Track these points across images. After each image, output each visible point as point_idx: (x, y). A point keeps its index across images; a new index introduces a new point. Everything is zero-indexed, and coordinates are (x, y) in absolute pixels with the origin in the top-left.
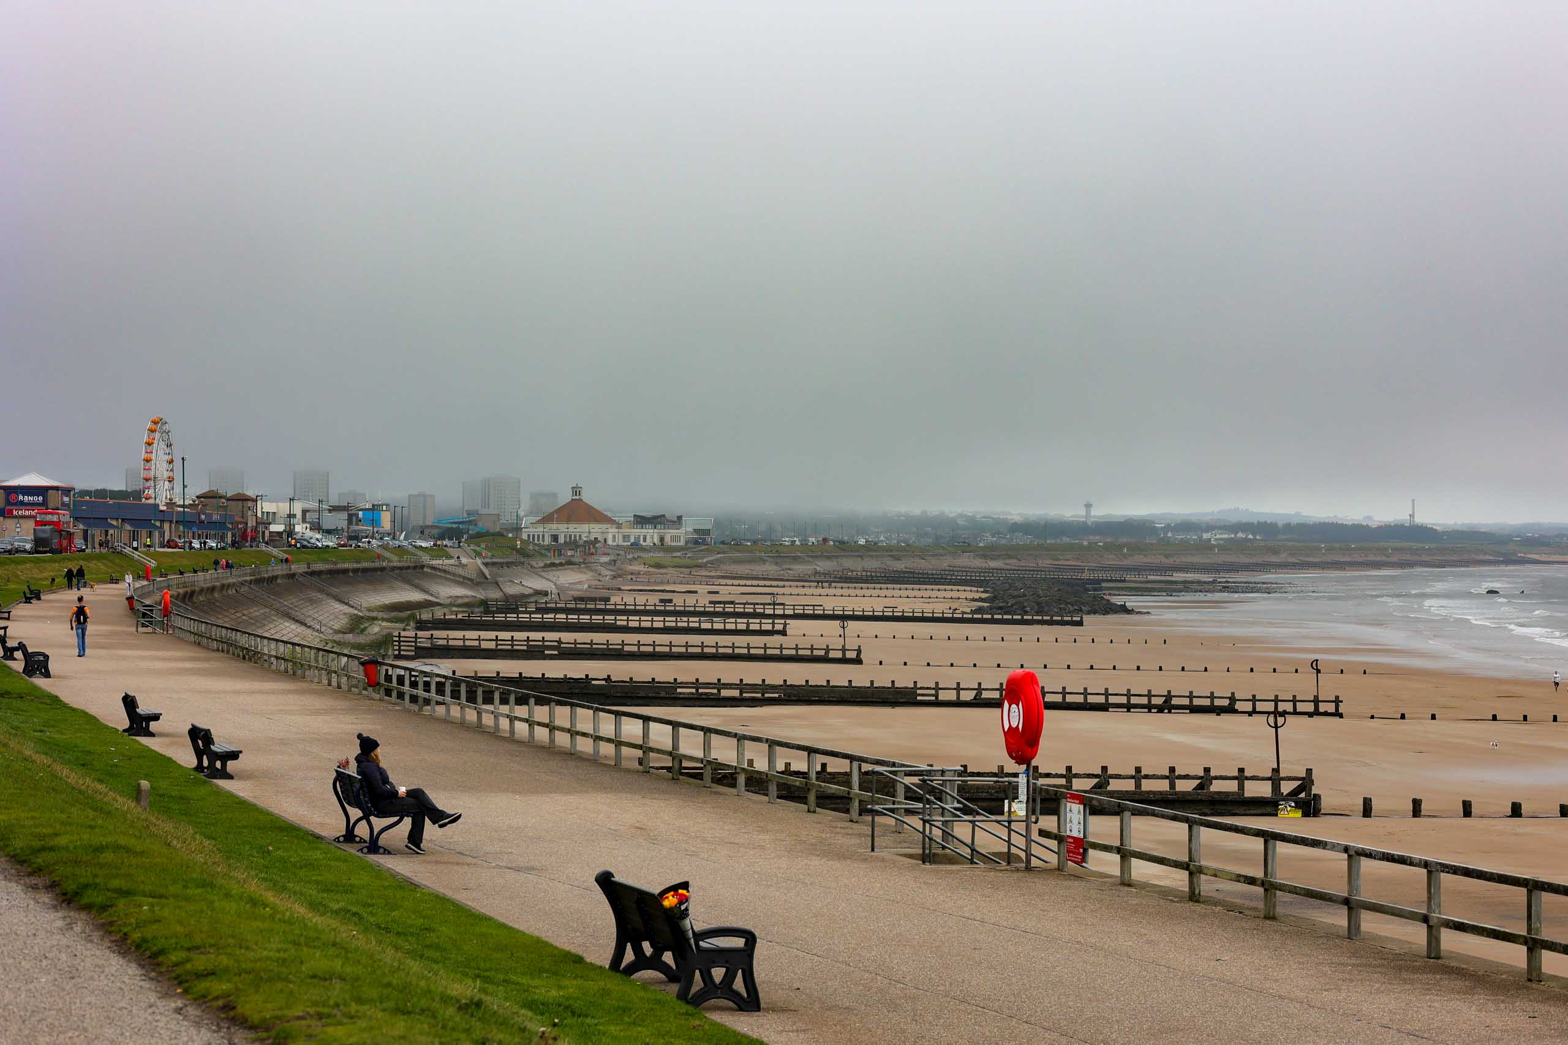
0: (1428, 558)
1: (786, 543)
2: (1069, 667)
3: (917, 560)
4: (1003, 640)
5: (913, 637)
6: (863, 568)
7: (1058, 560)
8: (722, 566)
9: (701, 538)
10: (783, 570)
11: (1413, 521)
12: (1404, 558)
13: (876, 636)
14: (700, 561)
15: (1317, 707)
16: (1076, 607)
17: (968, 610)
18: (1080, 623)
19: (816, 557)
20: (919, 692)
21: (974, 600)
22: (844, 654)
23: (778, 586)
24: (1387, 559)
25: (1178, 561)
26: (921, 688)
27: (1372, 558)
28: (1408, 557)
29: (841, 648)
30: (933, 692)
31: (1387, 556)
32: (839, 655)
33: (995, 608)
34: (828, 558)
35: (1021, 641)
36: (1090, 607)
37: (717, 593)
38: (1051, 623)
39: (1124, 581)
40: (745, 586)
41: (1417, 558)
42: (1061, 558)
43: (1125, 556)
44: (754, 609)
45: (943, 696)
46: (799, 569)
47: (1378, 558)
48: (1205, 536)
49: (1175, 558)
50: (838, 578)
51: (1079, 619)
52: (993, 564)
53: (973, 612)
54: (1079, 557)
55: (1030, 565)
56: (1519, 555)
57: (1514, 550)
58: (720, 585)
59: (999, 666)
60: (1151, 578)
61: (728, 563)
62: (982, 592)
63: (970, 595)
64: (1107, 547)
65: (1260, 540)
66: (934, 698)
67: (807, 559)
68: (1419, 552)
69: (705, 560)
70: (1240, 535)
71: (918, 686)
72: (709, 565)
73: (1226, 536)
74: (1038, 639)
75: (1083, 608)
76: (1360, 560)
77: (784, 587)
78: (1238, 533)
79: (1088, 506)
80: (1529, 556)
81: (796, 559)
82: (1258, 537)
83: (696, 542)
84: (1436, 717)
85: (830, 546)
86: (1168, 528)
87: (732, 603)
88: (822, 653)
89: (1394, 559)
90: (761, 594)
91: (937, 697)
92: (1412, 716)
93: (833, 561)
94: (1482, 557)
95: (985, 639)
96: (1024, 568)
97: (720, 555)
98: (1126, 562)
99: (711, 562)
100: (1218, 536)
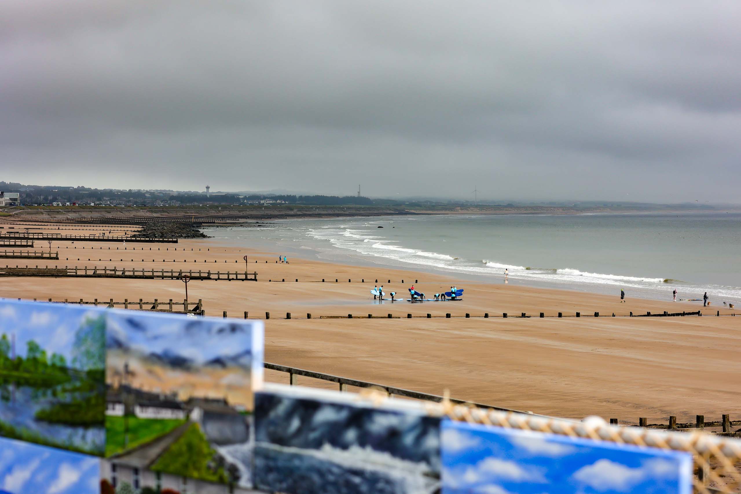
0: (363, 212)
1: (55, 205)
2: (153, 261)
3: (118, 213)
4: (134, 249)
5: (92, 248)
6: (91, 216)
7: (188, 213)
8: (21, 216)
9: (13, 203)
10: (52, 218)
11: (360, 195)
12: (352, 212)
13: (75, 248)
14: (11, 213)
15: (246, 277)
16: (179, 235)
17: (129, 236)
18: (176, 242)
19: (69, 211)
20: (68, 271)
21: (134, 231)
22: (50, 255)
23: (44, 225)
24: (344, 212)
25: (245, 213)
26: (69, 269)
27: (337, 212)
28: (354, 212)
29: (49, 252)
30: (75, 271)
31: (344, 211)
32: (48, 256)
33: (142, 235)
34: (74, 212)
35: (142, 249)
36: (187, 234)
37: (13, 228)
38: (163, 242)
39: (214, 223)
40: (29, 225)
41: (358, 212)
42: (188, 212)
43: (219, 211)
44: (24, 235)
45: (79, 273)
46: (60, 217)
47: (340, 212)
48: (262, 202)
49: (243, 212)
50: (77, 221)
51: (176, 240)
52: (155, 215)
53: (131, 237)
54: (198, 212)
55: (173, 215)
56: (406, 211)
57: (404, 208)
58: (17, 224)
59: (122, 260)
60: (228, 221)
61: (25, 215)
62: (142, 228)
63: (133, 229)
64: (212, 207)
65: (288, 204)
66: (75, 274)
67: (64, 212)
68: (359, 210)
69: (14, 213)
70: (278, 201)
71: (68, 268)
72: (15, 215)
73: (271, 202)
74: (150, 248)
75: (183, 235)
76: (331, 213)
77: (47, 225)
78: (277, 200)
79: (208, 188)
80: (411, 211)
81: (58, 213)
82: (287, 202)
83: (11, 204)
84: (298, 280)
85: (76, 206)
86: (245, 198)
87: (18, 233)
88: (40, 255)
89: (347, 213)
90: (34, 229)
91: (76, 273)
92: (287, 280)
93: (77, 213)
94: (389, 212)
95: (126, 249)
96: (170, 217)
97: (21, 211)
98: (220, 214)
99: (17, 214)
100: (268, 202)
